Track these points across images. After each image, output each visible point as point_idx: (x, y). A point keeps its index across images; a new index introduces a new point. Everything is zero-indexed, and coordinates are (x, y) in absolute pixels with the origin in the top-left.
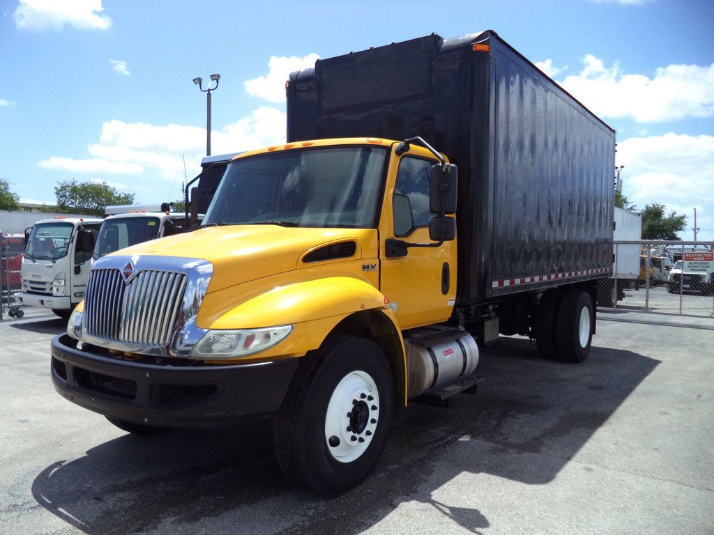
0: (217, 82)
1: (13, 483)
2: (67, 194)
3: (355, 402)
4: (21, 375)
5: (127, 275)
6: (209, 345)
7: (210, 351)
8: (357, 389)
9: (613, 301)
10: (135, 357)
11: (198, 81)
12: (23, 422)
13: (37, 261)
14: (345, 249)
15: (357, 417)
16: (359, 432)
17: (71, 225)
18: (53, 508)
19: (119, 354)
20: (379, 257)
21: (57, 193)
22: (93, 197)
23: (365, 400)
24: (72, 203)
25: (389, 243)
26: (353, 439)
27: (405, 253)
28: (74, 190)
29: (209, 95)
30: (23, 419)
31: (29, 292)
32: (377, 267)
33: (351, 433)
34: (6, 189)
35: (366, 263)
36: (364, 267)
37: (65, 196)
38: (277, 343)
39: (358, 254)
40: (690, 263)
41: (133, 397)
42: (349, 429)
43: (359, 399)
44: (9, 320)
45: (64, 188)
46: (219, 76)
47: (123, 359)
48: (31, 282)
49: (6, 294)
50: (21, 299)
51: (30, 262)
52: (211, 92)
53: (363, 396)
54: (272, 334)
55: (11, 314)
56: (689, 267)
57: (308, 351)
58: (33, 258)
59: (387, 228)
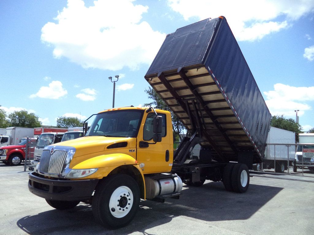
0: (118, 78)
1: (12, 221)
2: (61, 122)
3: (121, 196)
4: (26, 190)
5: (52, 152)
6: (72, 174)
7: (73, 176)
8: (123, 192)
9: (283, 171)
10: (51, 178)
11: (111, 78)
12: (21, 204)
13: (40, 148)
14: (124, 145)
15: (123, 202)
16: (123, 207)
17: (53, 135)
18: (22, 228)
19: (47, 177)
20: (136, 148)
21: (57, 121)
22: (71, 123)
23: (126, 196)
24: (63, 125)
25: (141, 142)
26: (120, 209)
27: (148, 146)
28: (65, 120)
29: (114, 84)
30: (22, 203)
31: (36, 161)
32: (136, 150)
33: (119, 207)
34: (37, 119)
35: (130, 149)
36: (130, 151)
37: (60, 122)
38: (92, 174)
39: (128, 147)
40: (306, 153)
41: (48, 191)
42: (118, 206)
43: (123, 196)
44: (28, 171)
45: (60, 119)
46: (118, 76)
47: (48, 179)
48: (37, 156)
49: (28, 162)
50: (33, 163)
51: (37, 149)
52: (115, 82)
53: (125, 195)
54: (91, 171)
55: (29, 169)
56: (305, 155)
57: (104, 177)
58: (39, 147)
59: (140, 137)
